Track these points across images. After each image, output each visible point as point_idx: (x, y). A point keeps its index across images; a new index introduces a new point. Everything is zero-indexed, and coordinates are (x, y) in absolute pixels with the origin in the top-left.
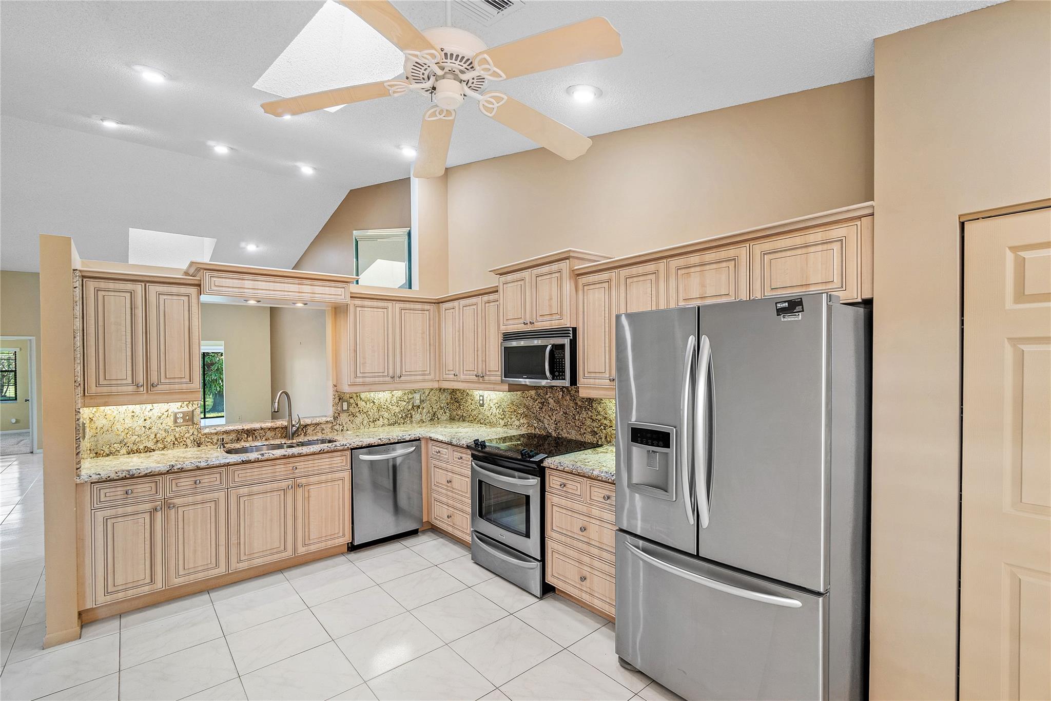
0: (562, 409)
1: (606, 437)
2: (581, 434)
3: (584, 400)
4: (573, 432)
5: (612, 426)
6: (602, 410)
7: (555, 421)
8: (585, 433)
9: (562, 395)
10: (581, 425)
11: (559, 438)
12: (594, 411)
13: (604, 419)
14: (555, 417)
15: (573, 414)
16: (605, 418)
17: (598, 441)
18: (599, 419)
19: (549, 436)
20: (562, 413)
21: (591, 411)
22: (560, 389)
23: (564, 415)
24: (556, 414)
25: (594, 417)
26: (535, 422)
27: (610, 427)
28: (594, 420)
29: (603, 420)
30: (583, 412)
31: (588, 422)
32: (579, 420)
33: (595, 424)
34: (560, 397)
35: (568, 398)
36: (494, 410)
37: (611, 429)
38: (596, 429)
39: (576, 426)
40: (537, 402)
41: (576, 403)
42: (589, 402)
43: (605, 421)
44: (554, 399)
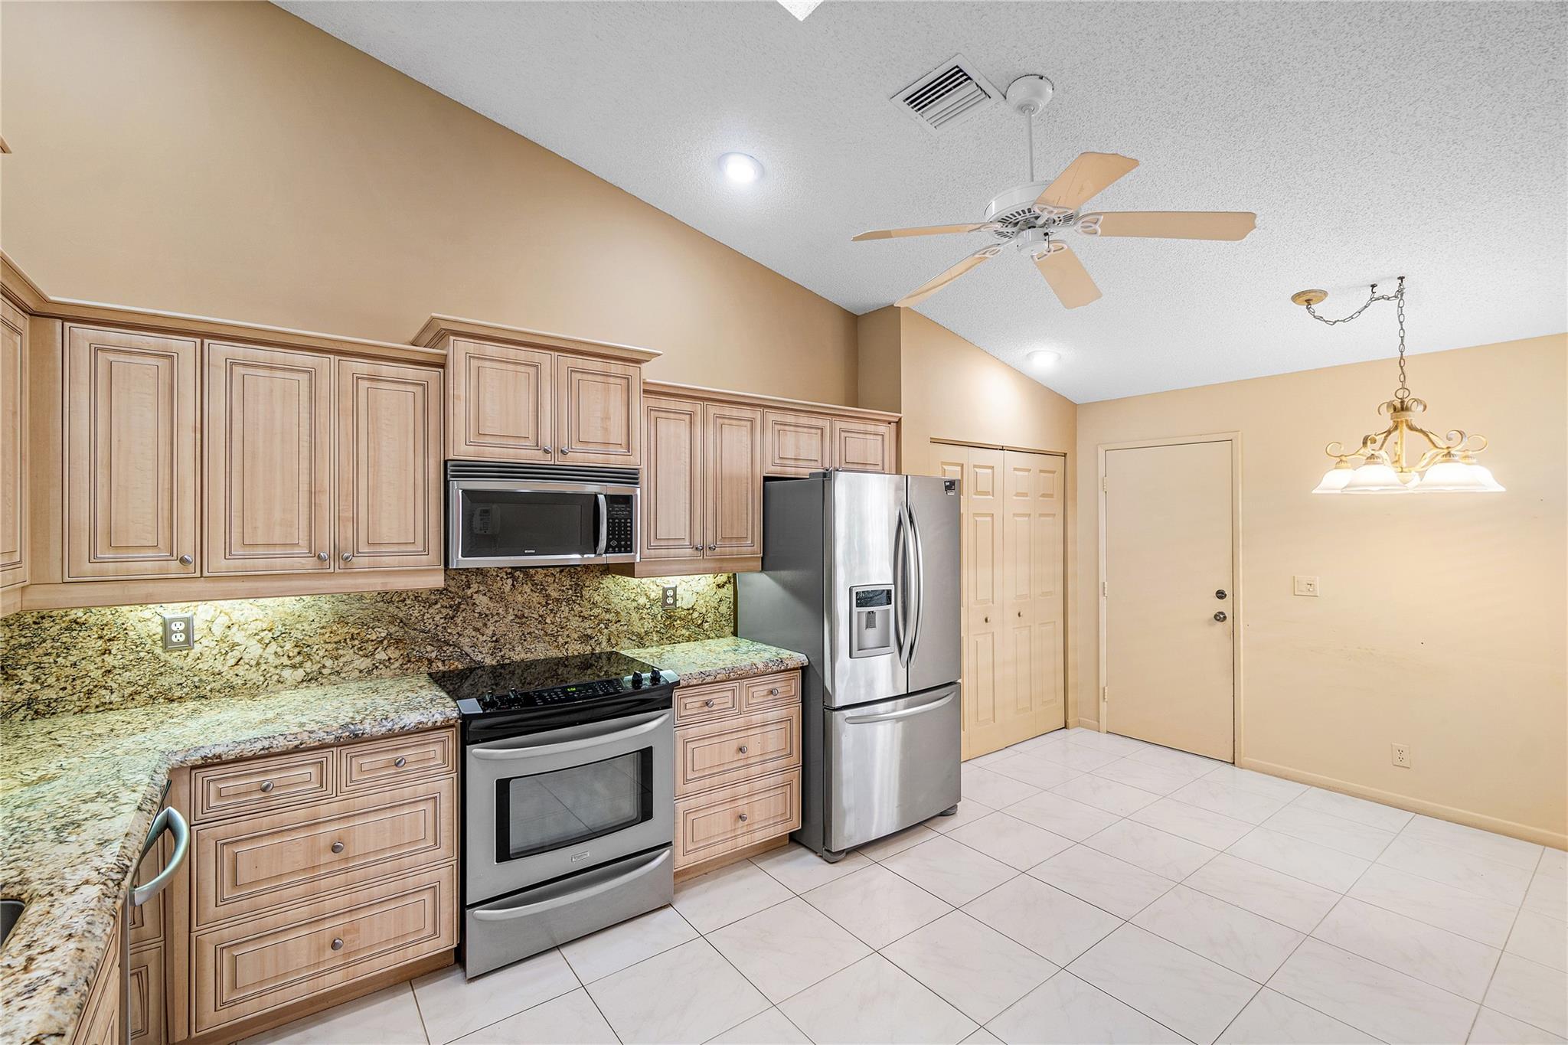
0: (511, 610)
1: (609, 640)
2: (557, 646)
3: (564, 588)
4: (540, 647)
5: (619, 621)
6: (600, 599)
7: (494, 635)
8: (566, 643)
9: (513, 585)
10: (558, 631)
11: (503, 666)
12: (586, 603)
13: (606, 612)
14: (492, 628)
15: (540, 616)
16: (608, 611)
17: (593, 649)
18: (596, 614)
19: (475, 669)
20: (513, 617)
21: (579, 604)
22: (507, 574)
23: (519, 621)
24: (496, 621)
25: (585, 614)
26: (429, 648)
27: (616, 623)
28: (586, 618)
29: (604, 614)
30: (563, 608)
31: (575, 622)
32: (552, 623)
33: (587, 624)
34: (507, 588)
35: (527, 588)
36: (255, 650)
37: (618, 624)
38: (589, 632)
39: (546, 634)
40: (439, 606)
41: (548, 596)
42: (575, 590)
43: (608, 615)
44: (488, 594)
